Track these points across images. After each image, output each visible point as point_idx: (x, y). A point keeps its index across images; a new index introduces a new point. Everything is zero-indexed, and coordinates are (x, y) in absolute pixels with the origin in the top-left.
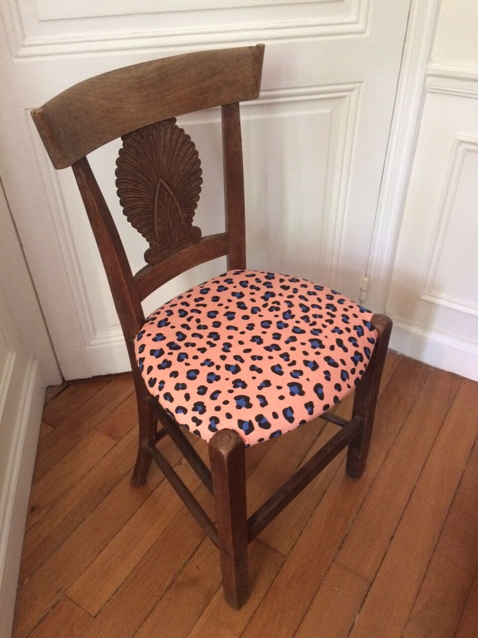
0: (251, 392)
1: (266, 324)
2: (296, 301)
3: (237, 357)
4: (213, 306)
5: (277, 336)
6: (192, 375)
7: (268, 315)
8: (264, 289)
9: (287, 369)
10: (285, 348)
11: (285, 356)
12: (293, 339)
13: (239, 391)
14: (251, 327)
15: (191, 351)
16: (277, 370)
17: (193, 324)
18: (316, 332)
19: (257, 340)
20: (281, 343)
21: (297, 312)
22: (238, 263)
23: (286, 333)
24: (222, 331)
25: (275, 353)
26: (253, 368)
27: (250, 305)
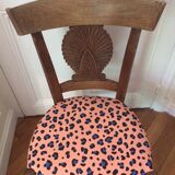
0: (55, 163)
1: (96, 136)
2: (121, 135)
3: (68, 143)
4: (87, 112)
5: (92, 146)
6: (47, 137)
7: (101, 133)
8: (115, 119)
9: (78, 166)
10: (89, 155)
11: (84, 158)
12: (97, 153)
13: (52, 159)
14: (88, 133)
15: (57, 126)
16: (74, 162)
17: (72, 115)
18: (111, 158)
19: (84, 141)
20: (90, 151)
21: (115, 141)
22: (121, 97)
23: (98, 148)
24: (77, 126)
25: (82, 154)
26: (67, 153)
27: (100, 122)
